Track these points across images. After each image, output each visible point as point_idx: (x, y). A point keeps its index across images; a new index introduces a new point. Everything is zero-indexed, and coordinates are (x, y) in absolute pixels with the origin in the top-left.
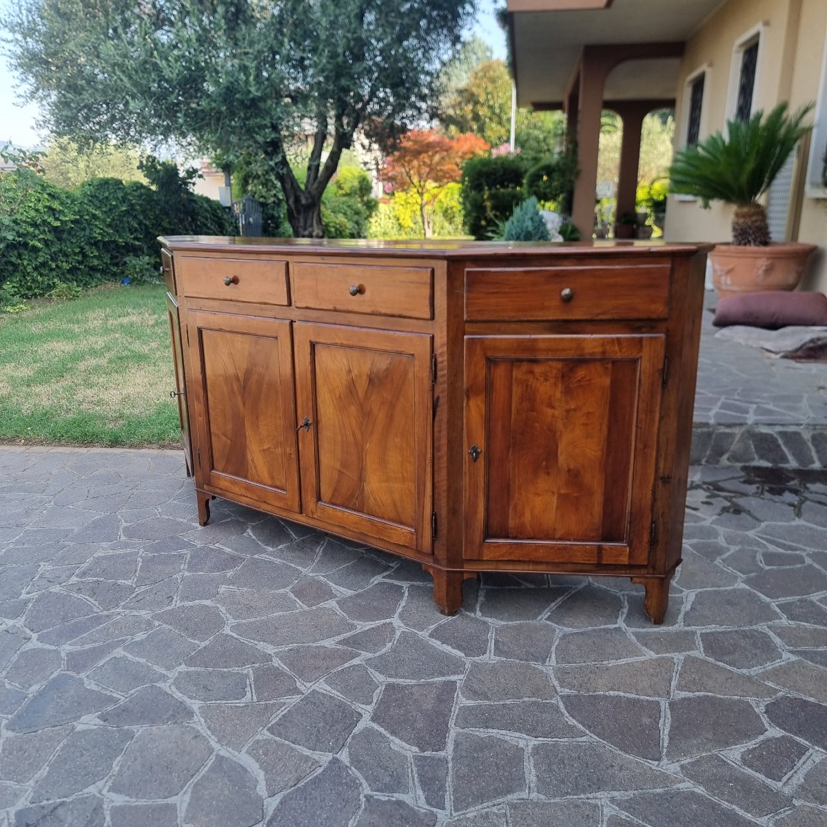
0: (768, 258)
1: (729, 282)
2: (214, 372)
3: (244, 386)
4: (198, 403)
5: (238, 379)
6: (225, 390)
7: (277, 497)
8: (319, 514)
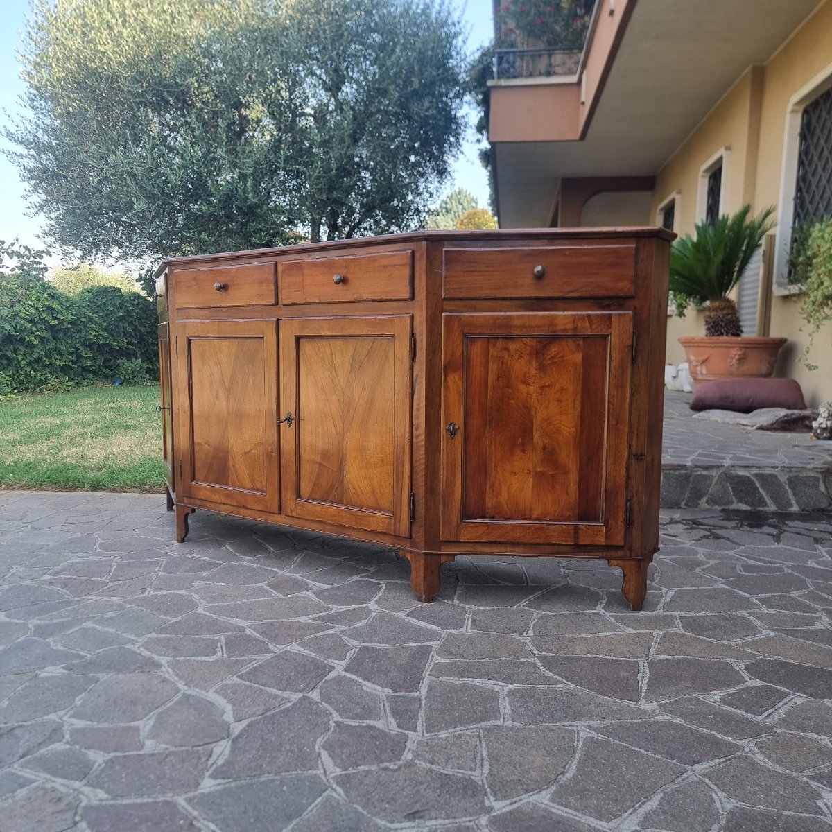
0: (741, 348)
1: (704, 372)
2: (200, 380)
3: (229, 391)
4: (183, 414)
5: (223, 384)
6: (210, 397)
7: (257, 499)
8: (298, 511)
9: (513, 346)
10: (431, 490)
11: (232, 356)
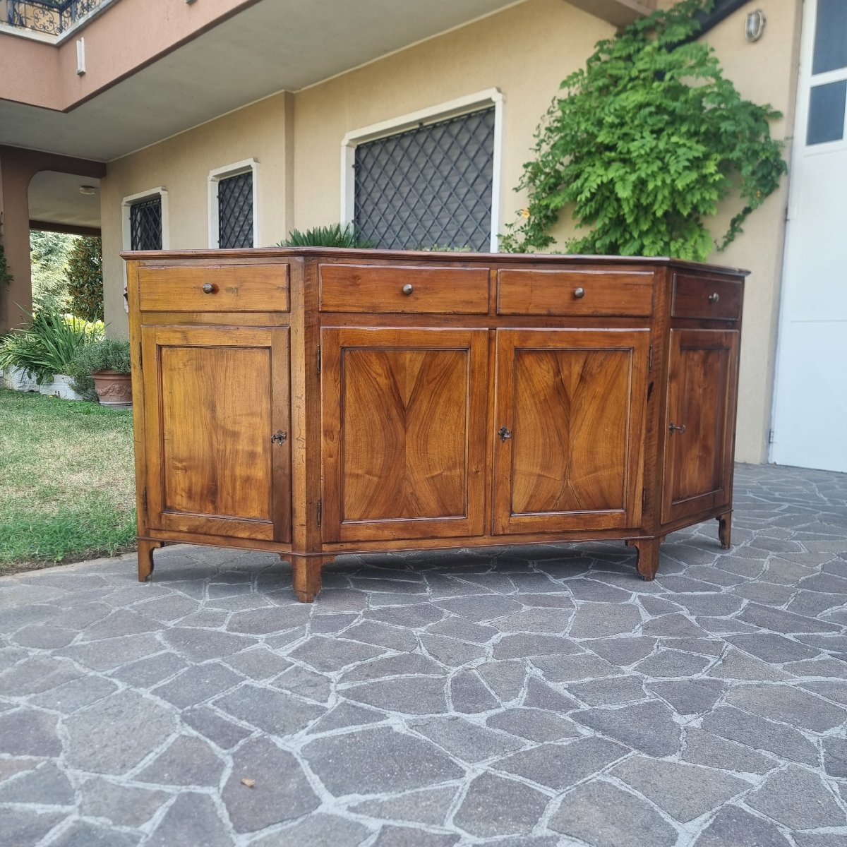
2: (359, 398)
3: (410, 409)
4: (328, 441)
5: (399, 402)
6: (376, 418)
7: (452, 525)
8: (512, 528)
9: (696, 356)
10: (658, 483)
11: (417, 371)
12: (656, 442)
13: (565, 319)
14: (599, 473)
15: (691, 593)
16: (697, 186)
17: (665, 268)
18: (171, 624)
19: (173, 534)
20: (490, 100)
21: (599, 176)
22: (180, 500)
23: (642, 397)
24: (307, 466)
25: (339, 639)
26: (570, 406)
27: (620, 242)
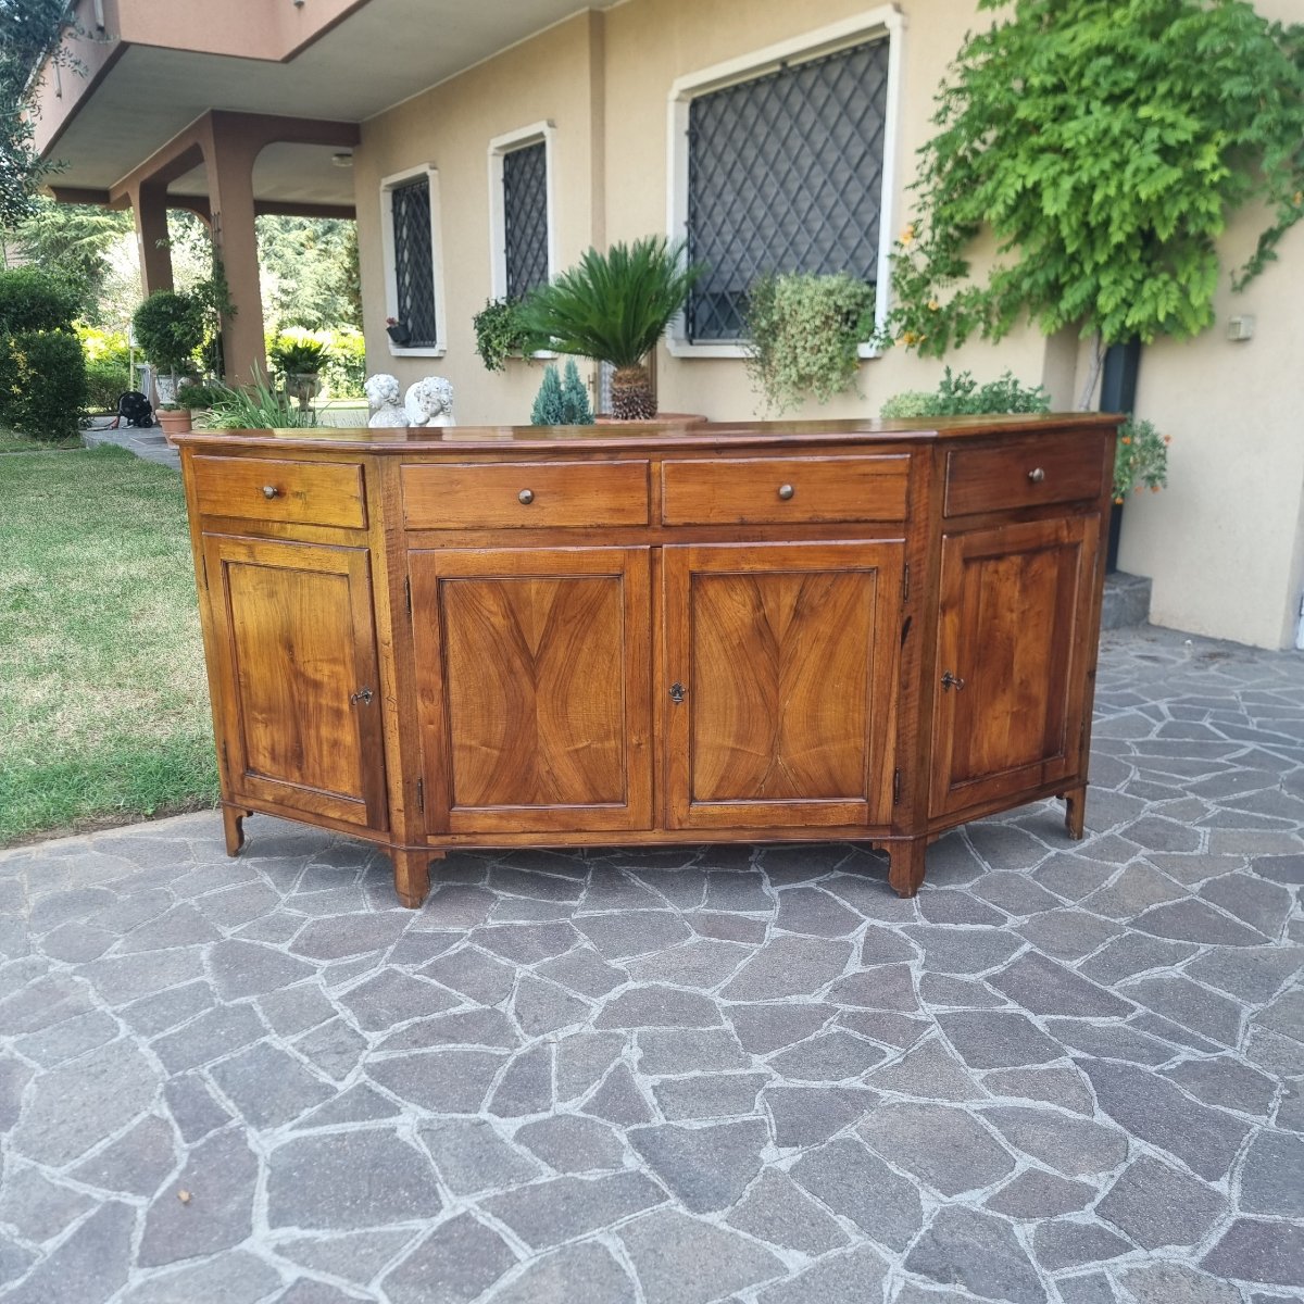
2: (467, 645)
3: (539, 659)
4: (427, 703)
5: (524, 649)
6: (493, 670)
7: (607, 816)
8: (693, 820)
9: (1003, 567)
10: (922, 760)
11: (547, 605)
12: (916, 703)
13: (768, 528)
14: (826, 747)
15: (952, 926)
16: (1187, 189)
17: (929, 447)
18: (228, 933)
19: (259, 803)
20: (882, 26)
21: (1019, 176)
22: (263, 761)
23: (892, 638)
24: (401, 734)
25: (416, 977)
26: (778, 656)
27: (1063, 280)
